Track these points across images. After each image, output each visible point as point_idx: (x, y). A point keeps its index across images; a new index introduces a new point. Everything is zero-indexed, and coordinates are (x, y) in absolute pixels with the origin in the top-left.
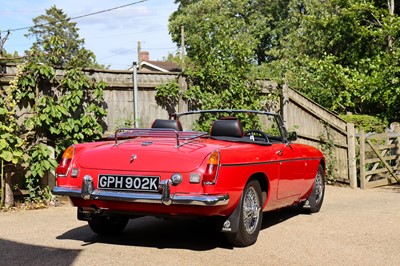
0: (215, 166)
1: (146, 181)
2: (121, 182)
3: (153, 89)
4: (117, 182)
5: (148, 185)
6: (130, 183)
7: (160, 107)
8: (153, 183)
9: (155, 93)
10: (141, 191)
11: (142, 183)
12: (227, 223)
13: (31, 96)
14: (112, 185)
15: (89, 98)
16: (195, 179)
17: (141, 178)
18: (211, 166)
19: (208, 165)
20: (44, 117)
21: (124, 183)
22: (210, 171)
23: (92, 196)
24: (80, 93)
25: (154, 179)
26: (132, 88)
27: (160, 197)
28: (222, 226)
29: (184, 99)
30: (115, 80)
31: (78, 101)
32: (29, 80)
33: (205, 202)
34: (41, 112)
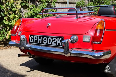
0: (101, 31)
1: (55, 40)
2: (41, 40)
4: (39, 40)
5: (56, 43)
6: (46, 41)
8: (59, 41)
10: (51, 46)
11: (53, 41)
12: (108, 67)
14: (36, 42)
15: (50, 6)
16: (87, 39)
17: (52, 38)
18: (98, 31)
19: (97, 30)
20: (31, 12)
21: (43, 41)
22: (98, 34)
23: (25, 47)
25: (59, 38)
26: (67, 3)
27: (62, 50)
28: (104, 69)
31: (45, 7)
33: (94, 56)
34: (31, 11)
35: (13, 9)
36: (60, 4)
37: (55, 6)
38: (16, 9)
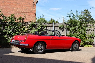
3: (58, 26)
7: (60, 30)
9: (59, 27)
13: (32, 28)
18: (25, 39)
24: (40, 27)
26: (53, 26)
29: (65, 28)
30: (50, 25)
32: (31, 25)
35: (24, 31)
36: (50, 27)
37: (47, 28)
38: (25, 31)
